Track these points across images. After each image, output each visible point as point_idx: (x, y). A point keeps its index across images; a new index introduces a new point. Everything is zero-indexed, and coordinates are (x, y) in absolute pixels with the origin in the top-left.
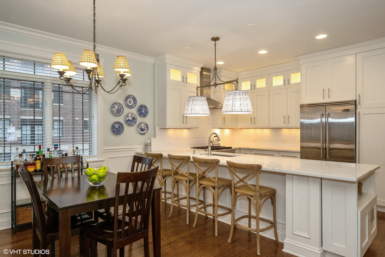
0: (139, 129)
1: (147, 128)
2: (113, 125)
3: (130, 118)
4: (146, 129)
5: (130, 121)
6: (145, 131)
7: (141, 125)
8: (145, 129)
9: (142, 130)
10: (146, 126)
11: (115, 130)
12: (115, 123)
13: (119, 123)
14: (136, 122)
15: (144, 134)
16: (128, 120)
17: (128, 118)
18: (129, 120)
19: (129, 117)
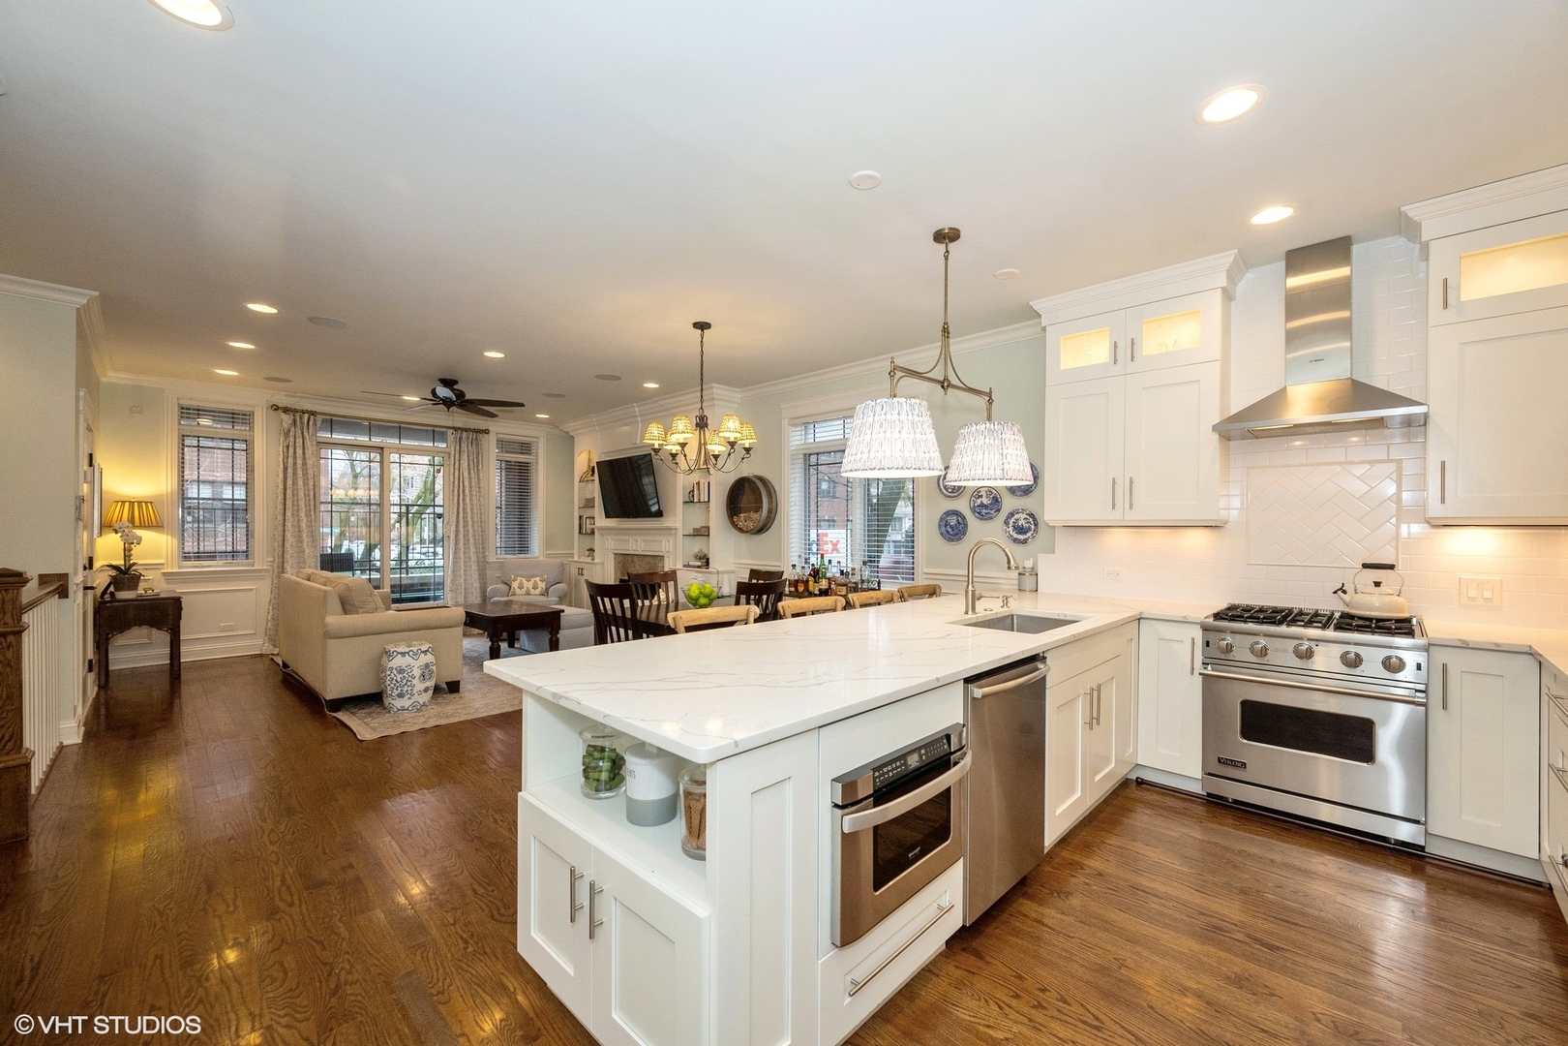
0: (1011, 529)
1: (1036, 525)
2: (941, 519)
3: (985, 501)
4: (1033, 527)
5: (986, 507)
6: (1029, 534)
7: (1016, 516)
8: (1029, 529)
9: (1021, 530)
10: (1031, 520)
11: (950, 530)
12: (948, 513)
13: (956, 513)
14: (999, 510)
15: (1025, 542)
16: (978, 506)
17: (979, 501)
18: (982, 505)
19: (981, 496)
